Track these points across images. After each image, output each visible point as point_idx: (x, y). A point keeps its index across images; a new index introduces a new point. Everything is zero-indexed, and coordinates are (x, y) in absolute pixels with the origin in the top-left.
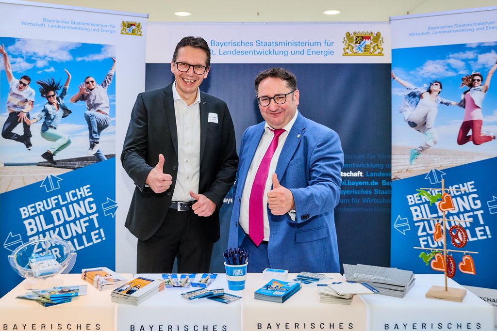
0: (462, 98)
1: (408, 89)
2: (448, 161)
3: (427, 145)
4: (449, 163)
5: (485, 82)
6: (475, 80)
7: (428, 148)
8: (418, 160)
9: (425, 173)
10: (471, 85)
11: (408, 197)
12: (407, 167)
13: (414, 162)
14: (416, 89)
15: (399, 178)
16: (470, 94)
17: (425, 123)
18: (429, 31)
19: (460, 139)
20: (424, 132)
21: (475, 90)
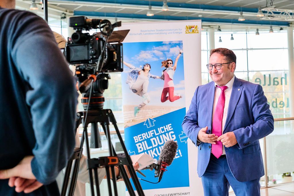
0: (163, 74)
1: (130, 68)
2: (156, 113)
3: (144, 104)
4: (157, 114)
5: (174, 65)
6: (169, 63)
7: (144, 105)
8: (139, 113)
9: (143, 121)
10: (167, 66)
11: (134, 138)
12: (132, 119)
13: (137, 115)
14: (135, 68)
15: (128, 126)
16: (167, 72)
17: (142, 90)
18: (141, 33)
19: (162, 99)
20: (142, 96)
21: (169, 69)
